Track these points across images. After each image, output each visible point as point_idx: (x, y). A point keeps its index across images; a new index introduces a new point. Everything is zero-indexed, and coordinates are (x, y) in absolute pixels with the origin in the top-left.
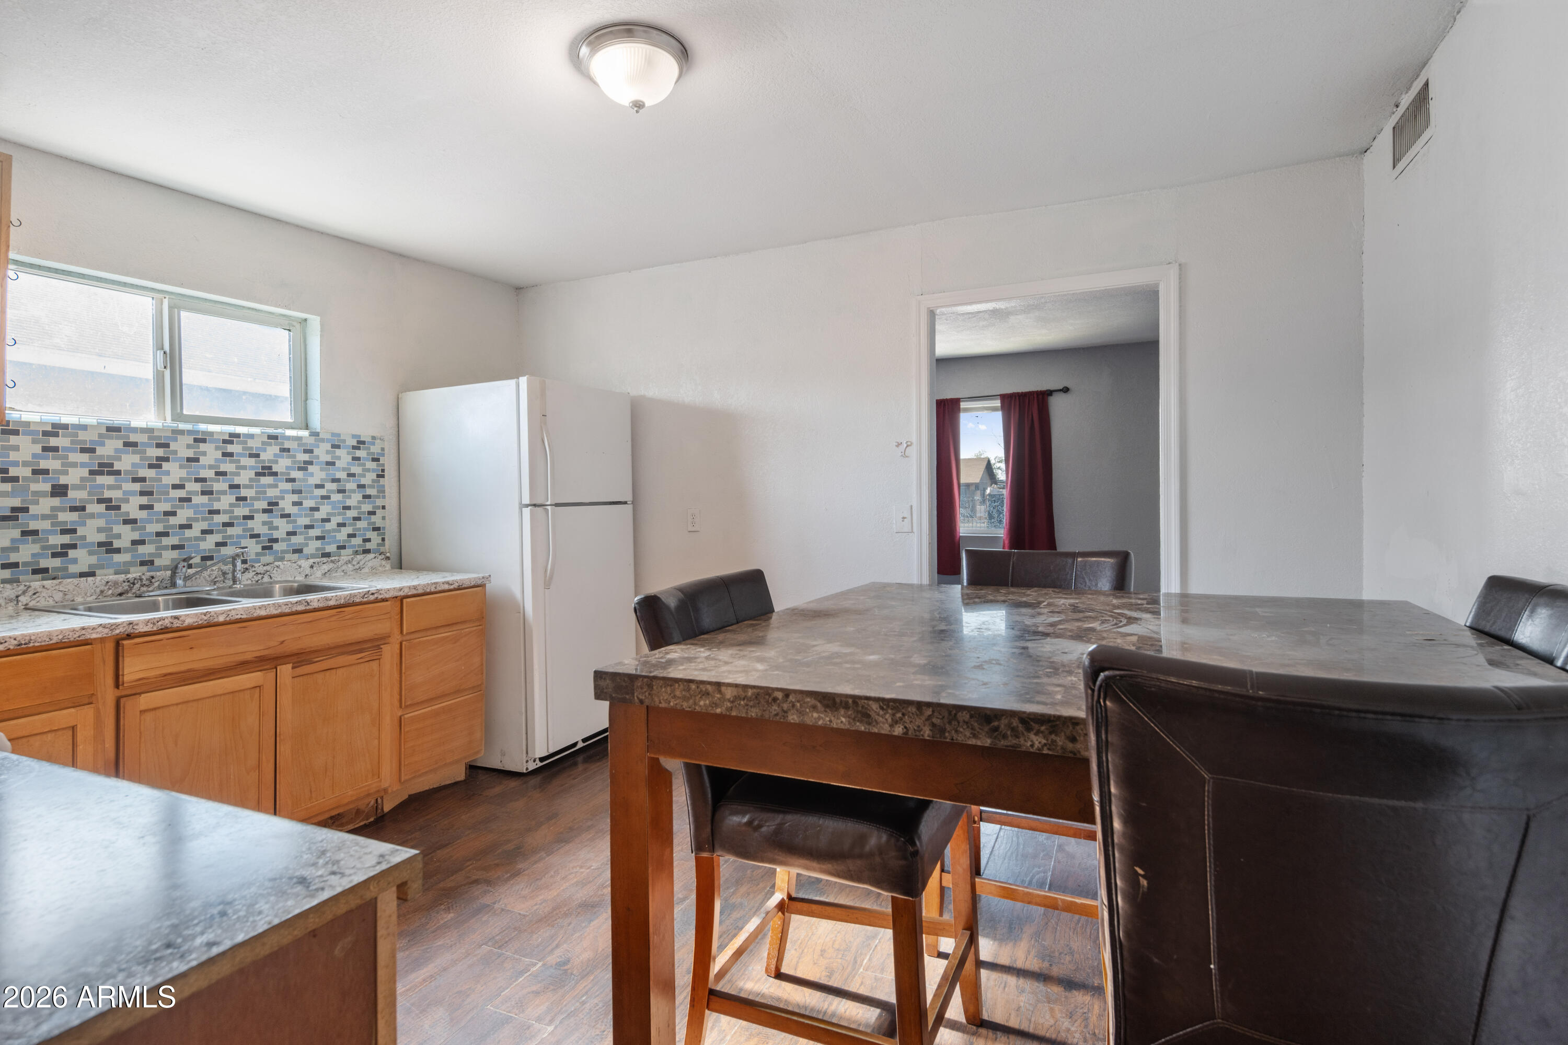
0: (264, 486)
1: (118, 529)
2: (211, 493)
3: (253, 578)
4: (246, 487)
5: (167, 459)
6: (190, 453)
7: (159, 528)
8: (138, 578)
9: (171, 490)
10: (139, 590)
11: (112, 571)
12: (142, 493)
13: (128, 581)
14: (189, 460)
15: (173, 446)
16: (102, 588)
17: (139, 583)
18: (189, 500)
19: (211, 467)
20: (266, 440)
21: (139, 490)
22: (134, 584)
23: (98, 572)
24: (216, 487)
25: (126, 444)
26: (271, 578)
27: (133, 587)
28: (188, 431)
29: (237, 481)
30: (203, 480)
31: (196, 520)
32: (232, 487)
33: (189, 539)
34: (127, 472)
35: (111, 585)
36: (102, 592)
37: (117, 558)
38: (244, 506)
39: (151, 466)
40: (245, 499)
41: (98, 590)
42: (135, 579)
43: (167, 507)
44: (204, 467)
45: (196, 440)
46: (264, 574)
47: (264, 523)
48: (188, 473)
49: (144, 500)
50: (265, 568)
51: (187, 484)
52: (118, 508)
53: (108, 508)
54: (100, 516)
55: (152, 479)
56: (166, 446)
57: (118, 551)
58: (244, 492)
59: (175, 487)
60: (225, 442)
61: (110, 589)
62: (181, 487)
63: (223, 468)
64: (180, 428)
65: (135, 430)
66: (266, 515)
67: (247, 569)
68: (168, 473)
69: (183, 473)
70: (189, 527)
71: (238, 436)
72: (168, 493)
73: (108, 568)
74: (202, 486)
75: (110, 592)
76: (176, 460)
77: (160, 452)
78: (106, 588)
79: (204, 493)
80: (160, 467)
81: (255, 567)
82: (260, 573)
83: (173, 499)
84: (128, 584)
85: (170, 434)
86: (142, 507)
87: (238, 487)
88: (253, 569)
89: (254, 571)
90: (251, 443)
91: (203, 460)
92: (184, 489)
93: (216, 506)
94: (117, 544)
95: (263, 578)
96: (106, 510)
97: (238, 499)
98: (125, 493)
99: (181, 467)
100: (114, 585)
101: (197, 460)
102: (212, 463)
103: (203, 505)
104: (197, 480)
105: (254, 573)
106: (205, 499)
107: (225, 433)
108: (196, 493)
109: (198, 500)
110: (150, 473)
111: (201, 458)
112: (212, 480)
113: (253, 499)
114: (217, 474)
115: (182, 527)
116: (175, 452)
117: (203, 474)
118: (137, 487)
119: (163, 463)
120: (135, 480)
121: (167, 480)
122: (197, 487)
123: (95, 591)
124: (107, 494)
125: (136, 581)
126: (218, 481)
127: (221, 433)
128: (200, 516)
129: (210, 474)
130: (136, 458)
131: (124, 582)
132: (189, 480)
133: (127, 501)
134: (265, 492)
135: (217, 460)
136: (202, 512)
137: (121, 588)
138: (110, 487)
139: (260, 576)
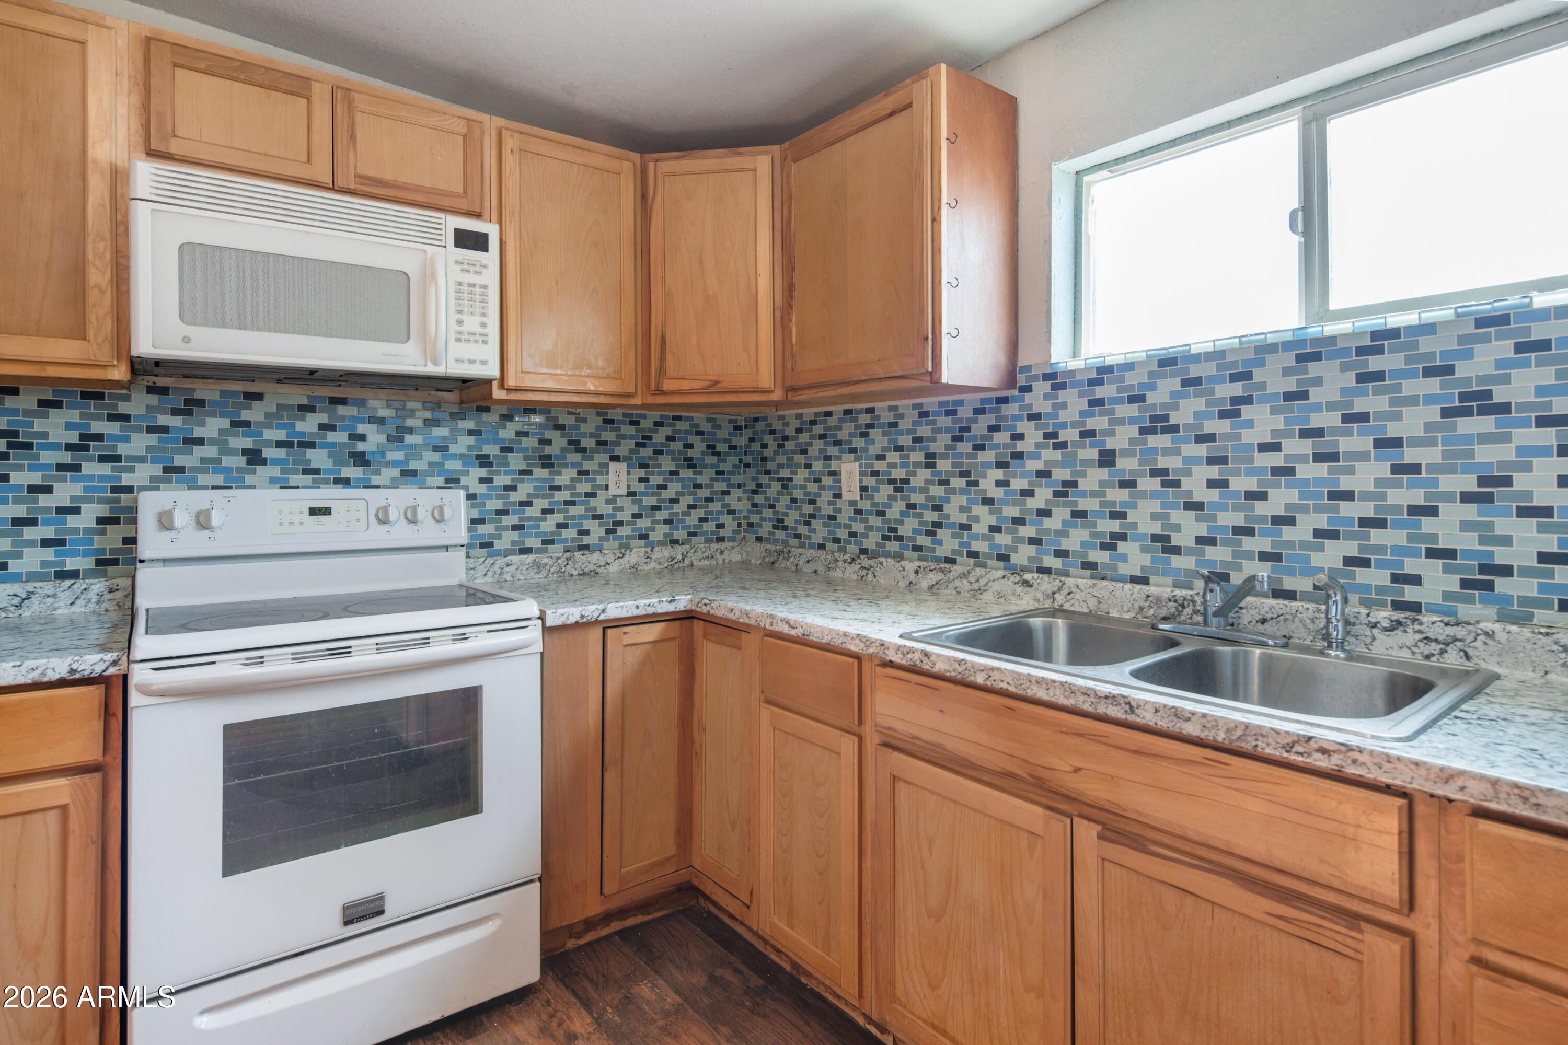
0: (1468, 439)
1: (1178, 516)
2: (1333, 457)
3: (1416, 645)
4: (1416, 442)
5: (1248, 400)
6: (1291, 385)
7: (1239, 519)
8: (1189, 598)
9: (1256, 453)
10: (1191, 618)
11: (1169, 581)
12: (1211, 461)
13: (1176, 601)
14: (1289, 396)
15: (1258, 375)
16: (1142, 603)
17: (1191, 607)
18: (1290, 471)
19: (1331, 406)
20: (1471, 330)
21: (1205, 454)
22: (1183, 606)
23: (1152, 579)
24: (1345, 445)
25: (1186, 383)
26: (1467, 657)
27: (1182, 611)
28: (1283, 343)
29: (1393, 430)
30: (1319, 433)
31: (1305, 509)
32: (1380, 444)
33: (1290, 544)
34: (1188, 427)
35: (1152, 602)
36: (1141, 609)
37: (1176, 561)
38: (1411, 486)
39: (1223, 415)
40: (1415, 469)
41: (1136, 606)
42: (1185, 599)
43: (1252, 484)
44: (1318, 408)
45: (1301, 358)
46: (1447, 645)
47: (1466, 526)
48: (1287, 421)
49: (1214, 472)
50: (1450, 631)
51: (1285, 443)
52: (1176, 484)
53: (1165, 484)
54: (1154, 495)
55: (1225, 437)
56: (1247, 376)
57: (1177, 551)
58: (1410, 455)
59: (1264, 448)
60: (1361, 351)
61: (1151, 607)
62: (1275, 447)
63: (1360, 405)
64: (1269, 341)
65: (1196, 358)
66: (1473, 507)
67: (1399, 623)
68: (1250, 424)
69: (1279, 422)
70: (1290, 521)
71: (1394, 333)
72: (1251, 460)
73: (1163, 575)
74: (1314, 445)
75: (1151, 612)
76: (1264, 399)
77: (1237, 389)
78: (1146, 605)
79: (1319, 458)
80: (1237, 413)
81: (1421, 624)
82: (1436, 640)
83: (1260, 471)
84: (1175, 605)
85: (1252, 355)
86: (1211, 484)
87: (1397, 443)
88: (1417, 627)
89: (1420, 632)
90: (1426, 345)
91: (1316, 394)
92: (1281, 451)
93: (1345, 484)
94: (1176, 540)
95: (1442, 652)
96: (1162, 487)
97: (1397, 469)
98: (1186, 460)
99: (1274, 411)
100: (1157, 603)
101: (1304, 395)
102: (1337, 397)
103: (1318, 481)
104: (1305, 434)
105: (1418, 636)
106: (1322, 469)
107: (1364, 333)
108: (1303, 458)
109: (1308, 471)
110: (1221, 427)
111: (1313, 391)
112: (1335, 431)
113: (1434, 468)
114: (1346, 418)
115: (1278, 520)
116: (1263, 386)
117: (1317, 421)
118: (1202, 450)
119: (1242, 407)
120: (1200, 439)
121: (1250, 437)
122: (1306, 446)
123: (1133, 605)
124: (1163, 462)
125: (1186, 603)
126: (1349, 433)
127: (1354, 335)
128: (1311, 502)
129: (1331, 420)
130: (1200, 404)
131: (1170, 600)
132: (1289, 434)
133: (1189, 473)
134: (1471, 454)
135: (1344, 391)
136: (1317, 495)
137: (1166, 609)
138: (1166, 452)
139: (1434, 648)
